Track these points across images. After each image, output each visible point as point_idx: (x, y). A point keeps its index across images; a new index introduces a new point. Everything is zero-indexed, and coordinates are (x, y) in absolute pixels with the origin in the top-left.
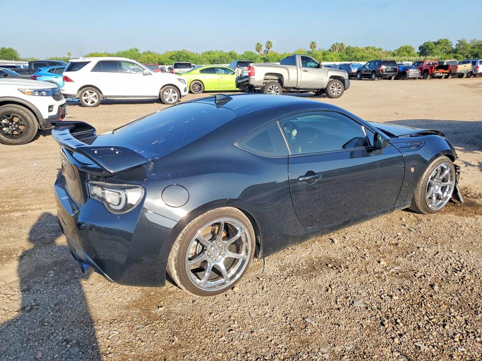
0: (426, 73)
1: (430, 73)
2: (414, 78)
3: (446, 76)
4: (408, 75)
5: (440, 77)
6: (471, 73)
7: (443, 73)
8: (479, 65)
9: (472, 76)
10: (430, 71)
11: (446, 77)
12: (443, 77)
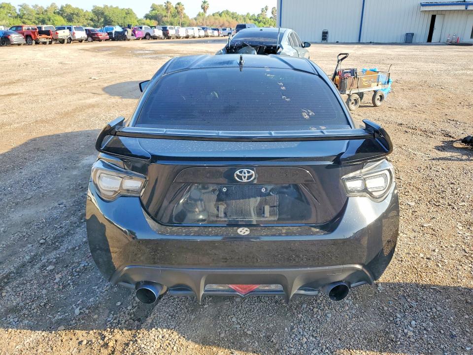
0: (30, 38)
1: (33, 38)
2: (19, 45)
3: (50, 41)
4: (11, 40)
5: (44, 43)
6: (70, 38)
7: (47, 38)
8: (74, 31)
9: (72, 42)
10: (33, 36)
11: (50, 43)
12: (48, 43)
